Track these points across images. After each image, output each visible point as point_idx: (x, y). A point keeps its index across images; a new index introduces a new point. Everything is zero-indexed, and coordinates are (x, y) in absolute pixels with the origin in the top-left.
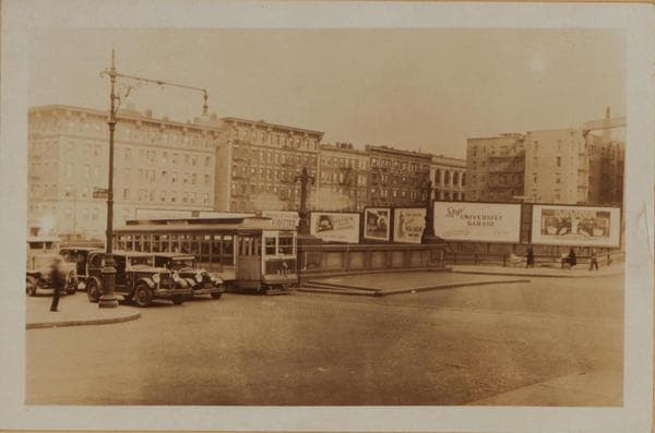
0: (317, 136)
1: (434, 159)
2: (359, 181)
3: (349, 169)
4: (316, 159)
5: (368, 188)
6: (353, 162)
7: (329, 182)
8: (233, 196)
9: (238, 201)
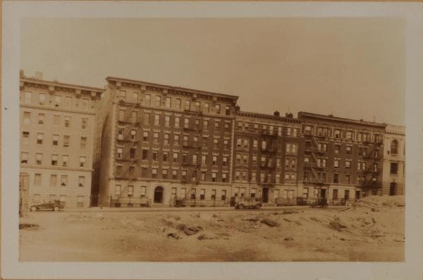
0: (231, 100)
1: (388, 129)
2: (288, 150)
3: (275, 136)
4: (230, 125)
5: (299, 156)
6: (280, 129)
7: (247, 150)
8: (117, 161)
9: (125, 166)
